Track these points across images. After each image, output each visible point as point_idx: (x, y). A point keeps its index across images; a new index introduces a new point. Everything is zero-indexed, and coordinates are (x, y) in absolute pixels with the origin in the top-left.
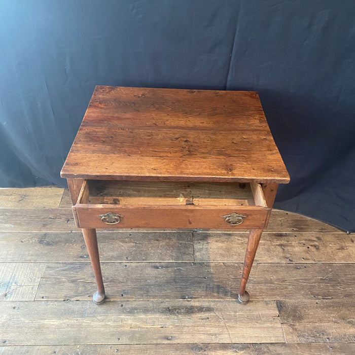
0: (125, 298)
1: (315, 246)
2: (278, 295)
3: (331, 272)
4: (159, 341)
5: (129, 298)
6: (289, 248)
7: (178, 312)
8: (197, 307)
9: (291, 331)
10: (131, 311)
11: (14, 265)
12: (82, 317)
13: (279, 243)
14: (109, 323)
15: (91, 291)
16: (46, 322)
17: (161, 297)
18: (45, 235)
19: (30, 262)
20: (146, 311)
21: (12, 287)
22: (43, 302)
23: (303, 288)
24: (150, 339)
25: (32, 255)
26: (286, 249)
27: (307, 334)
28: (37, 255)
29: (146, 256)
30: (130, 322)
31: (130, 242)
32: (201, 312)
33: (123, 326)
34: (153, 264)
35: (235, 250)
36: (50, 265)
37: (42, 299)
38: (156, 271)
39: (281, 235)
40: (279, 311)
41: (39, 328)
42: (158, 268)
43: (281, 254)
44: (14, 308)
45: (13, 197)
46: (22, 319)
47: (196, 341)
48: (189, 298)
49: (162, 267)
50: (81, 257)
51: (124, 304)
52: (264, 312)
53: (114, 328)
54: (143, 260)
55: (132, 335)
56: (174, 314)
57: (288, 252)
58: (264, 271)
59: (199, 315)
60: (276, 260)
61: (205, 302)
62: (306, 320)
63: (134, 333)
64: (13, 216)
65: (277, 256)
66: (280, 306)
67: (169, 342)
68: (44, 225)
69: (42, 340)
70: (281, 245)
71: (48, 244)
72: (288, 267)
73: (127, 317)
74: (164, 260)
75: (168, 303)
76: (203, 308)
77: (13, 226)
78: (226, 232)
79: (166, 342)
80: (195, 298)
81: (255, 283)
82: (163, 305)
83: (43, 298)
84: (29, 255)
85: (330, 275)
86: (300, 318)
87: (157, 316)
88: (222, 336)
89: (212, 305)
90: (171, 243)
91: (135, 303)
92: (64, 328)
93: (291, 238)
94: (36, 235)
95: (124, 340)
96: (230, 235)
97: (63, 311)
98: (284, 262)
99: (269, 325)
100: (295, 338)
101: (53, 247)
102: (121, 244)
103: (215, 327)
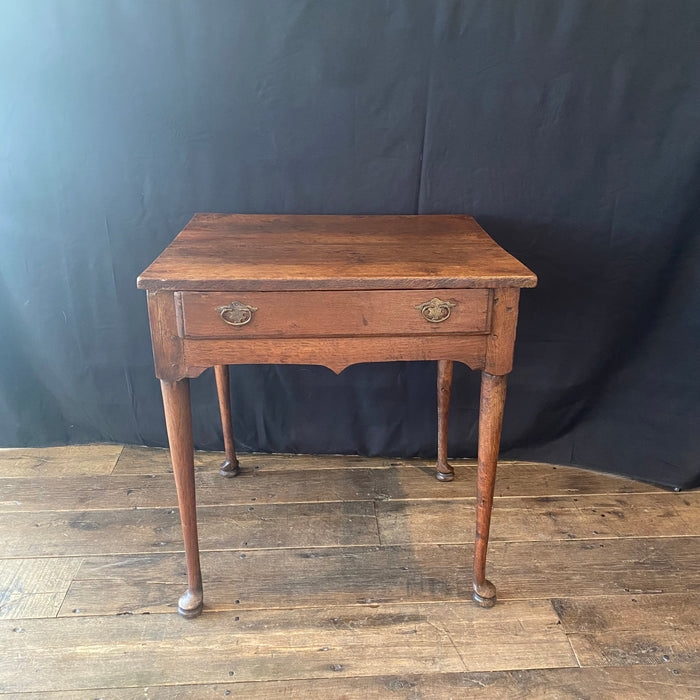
0: (243, 606)
1: (616, 513)
2: (554, 591)
3: (653, 551)
4: (316, 674)
5: (250, 606)
6: (564, 517)
7: (352, 625)
8: (391, 616)
9: (588, 645)
10: (258, 627)
11: (19, 562)
12: (155, 639)
13: (544, 510)
14: (211, 647)
15: (174, 597)
16: (79, 650)
17: (317, 601)
18: (84, 515)
19: (51, 555)
20: (287, 624)
21: (12, 598)
22: (76, 619)
23: (601, 578)
24: (296, 671)
25: (56, 545)
26: (559, 519)
27: (621, 651)
28: (66, 545)
29: (285, 539)
30: (254, 643)
31: (253, 518)
32: (401, 622)
33: (240, 651)
34: (298, 552)
35: (460, 524)
36: (91, 559)
37: (73, 614)
38: (304, 561)
39: (548, 500)
40: (559, 615)
41: (65, 660)
42: (307, 556)
43: (552, 528)
44: (14, 630)
45: (24, 461)
46: (29, 647)
47: (393, 671)
48: (373, 602)
49: (317, 555)
50: (154, 545)
51: (241, 616)
52: (528, 618)
53: (221, 654)
54: (279, 545)
55: (260, 665)
56: (345, 627)
57: (565, 523)
58: (521, 554)
59: (398, 627)
60: (542, 537)
61: (407, 608)
62: (615, 628)
63: (263, 661)
64: (21, 489)
65: (543, 530)
66: (560, 608)
67: (336, 674)
68: (82, 501)
69: (71, 681)
70: (549, 514)
71: (89, 527)
72: (567, 547)
73: (248, 636)
74: (319, 543)
75: (330, 611)
76: (403, 617)
77: (19, 504)
78: (440, 499)
79: (331, 675)
80: (386, 601)
81: (505, 573)
82: (321, 615)
83: (74, 611)
84: (50, 545)
85: (653, 556)
86: (603, 625)
87: (311, 631)
88: (446, 661)
89: (422, 611)
90: (333, 517)
91: (265, 613)
92: (116, 658)
93: (566, 503)
94: (66, 514)
95: (244, 674)
96: (448, 502)
97: (115, 631)
98: (558, 539)
99: (541, 637)
100: (598, 658)
101: (99, 532)
102: (234, 522)
103: (431, 645)
